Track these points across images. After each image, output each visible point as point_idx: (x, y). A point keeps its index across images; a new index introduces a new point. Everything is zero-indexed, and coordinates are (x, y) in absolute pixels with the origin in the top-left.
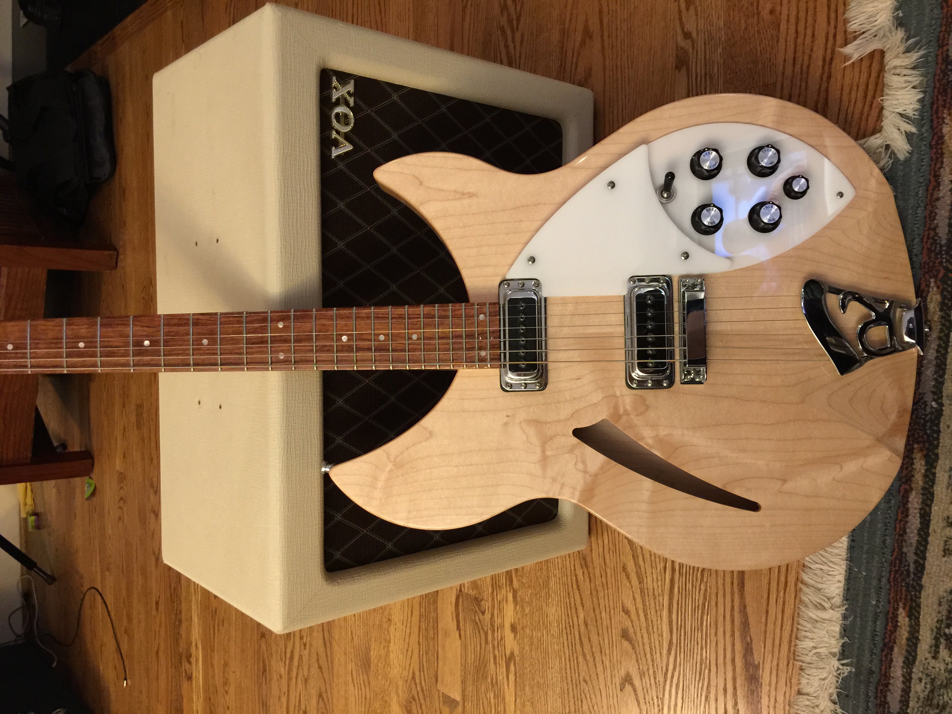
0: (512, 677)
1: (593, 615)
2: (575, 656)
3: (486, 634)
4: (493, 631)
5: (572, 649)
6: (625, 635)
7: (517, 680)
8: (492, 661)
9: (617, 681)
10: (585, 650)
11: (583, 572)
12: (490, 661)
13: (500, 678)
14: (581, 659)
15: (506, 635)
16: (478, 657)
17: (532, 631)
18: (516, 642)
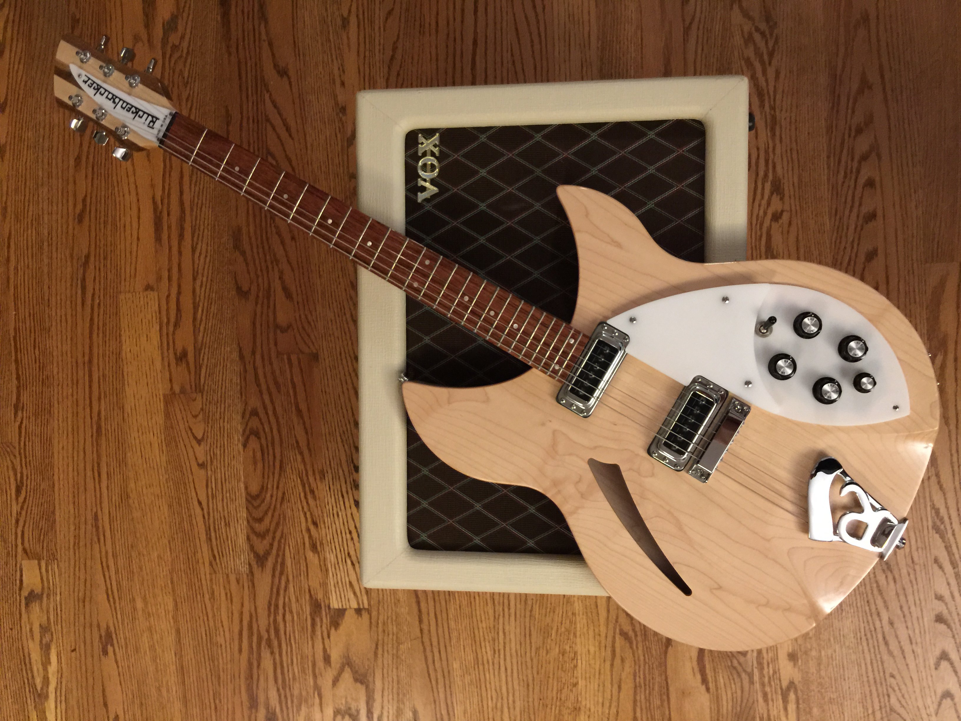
0: (792, 707)
1: (899, 612)
2: (878, 656)
3: (751, 676)
4: (761, 669)
5: (875, 652)
6: (940, 619)
7: (801, 706)
8: (761, 700)
9: (932, 662)
10: (890, 648)
11: (886, 577)
12: (757, 701)
13: (774, 712)
14: (886, 657)
15: (781, 666)
16: (739, 702)
17: (820, 651)
18: (796, 670)
